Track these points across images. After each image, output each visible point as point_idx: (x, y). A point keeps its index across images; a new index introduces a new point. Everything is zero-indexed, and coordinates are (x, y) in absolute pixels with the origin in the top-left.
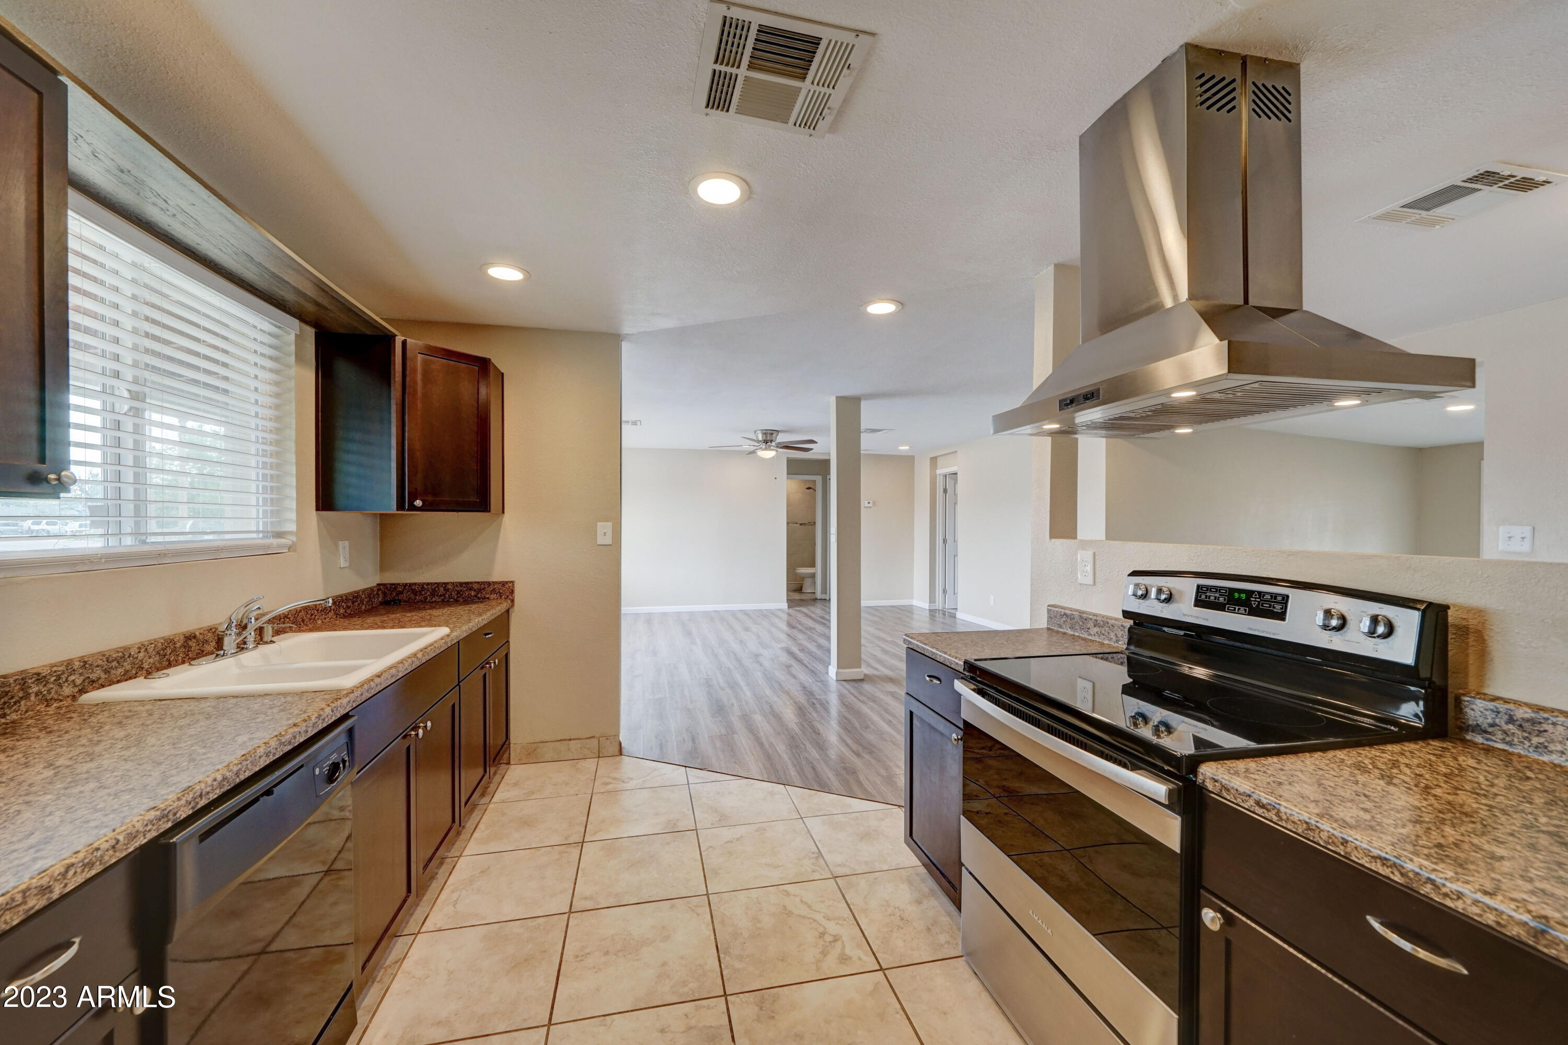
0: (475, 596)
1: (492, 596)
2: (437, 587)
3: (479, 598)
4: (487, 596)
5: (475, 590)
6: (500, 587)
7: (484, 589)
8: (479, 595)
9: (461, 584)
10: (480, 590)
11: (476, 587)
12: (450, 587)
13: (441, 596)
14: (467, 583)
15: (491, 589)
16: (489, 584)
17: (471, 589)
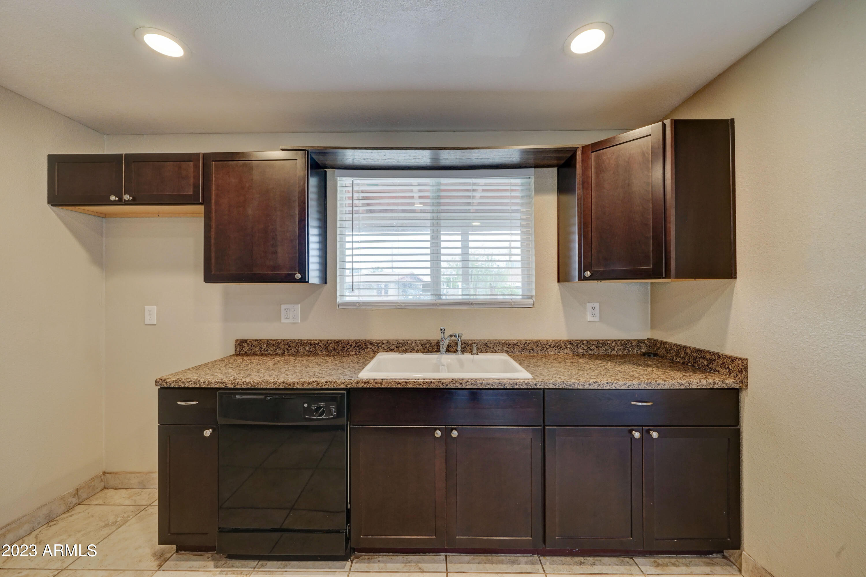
0: (708, 366)
1: (723, 371)
2: (680, 349)
3: (711, 369)
4: (718, 369)
5: (707, 360)
6: (729, 362)
7: (714, 360)
8: (711, 366)
9: (697, 351)
10: (711, 361)
11: (708, 356)
12: (688, 351)
13: (683, 358)
14: (701, 351)
15: (721, 362)
16: (719, 356)
17: (704, 358)
